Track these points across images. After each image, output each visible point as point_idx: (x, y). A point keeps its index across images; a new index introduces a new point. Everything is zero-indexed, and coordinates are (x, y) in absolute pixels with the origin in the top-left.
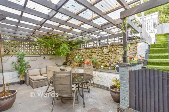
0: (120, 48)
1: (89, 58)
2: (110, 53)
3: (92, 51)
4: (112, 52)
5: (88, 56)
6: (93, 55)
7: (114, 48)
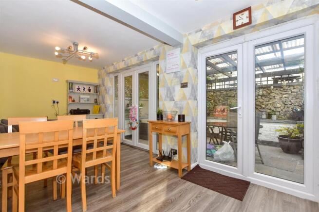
0: (277, 91)
1: (223, 104)
2: (260, 97)
3: (227, 94)
4: (264, 95)
5: (220, 101)
6: (229, 100)
7: (268, 91)
